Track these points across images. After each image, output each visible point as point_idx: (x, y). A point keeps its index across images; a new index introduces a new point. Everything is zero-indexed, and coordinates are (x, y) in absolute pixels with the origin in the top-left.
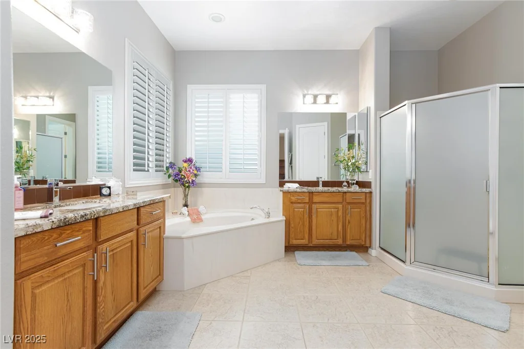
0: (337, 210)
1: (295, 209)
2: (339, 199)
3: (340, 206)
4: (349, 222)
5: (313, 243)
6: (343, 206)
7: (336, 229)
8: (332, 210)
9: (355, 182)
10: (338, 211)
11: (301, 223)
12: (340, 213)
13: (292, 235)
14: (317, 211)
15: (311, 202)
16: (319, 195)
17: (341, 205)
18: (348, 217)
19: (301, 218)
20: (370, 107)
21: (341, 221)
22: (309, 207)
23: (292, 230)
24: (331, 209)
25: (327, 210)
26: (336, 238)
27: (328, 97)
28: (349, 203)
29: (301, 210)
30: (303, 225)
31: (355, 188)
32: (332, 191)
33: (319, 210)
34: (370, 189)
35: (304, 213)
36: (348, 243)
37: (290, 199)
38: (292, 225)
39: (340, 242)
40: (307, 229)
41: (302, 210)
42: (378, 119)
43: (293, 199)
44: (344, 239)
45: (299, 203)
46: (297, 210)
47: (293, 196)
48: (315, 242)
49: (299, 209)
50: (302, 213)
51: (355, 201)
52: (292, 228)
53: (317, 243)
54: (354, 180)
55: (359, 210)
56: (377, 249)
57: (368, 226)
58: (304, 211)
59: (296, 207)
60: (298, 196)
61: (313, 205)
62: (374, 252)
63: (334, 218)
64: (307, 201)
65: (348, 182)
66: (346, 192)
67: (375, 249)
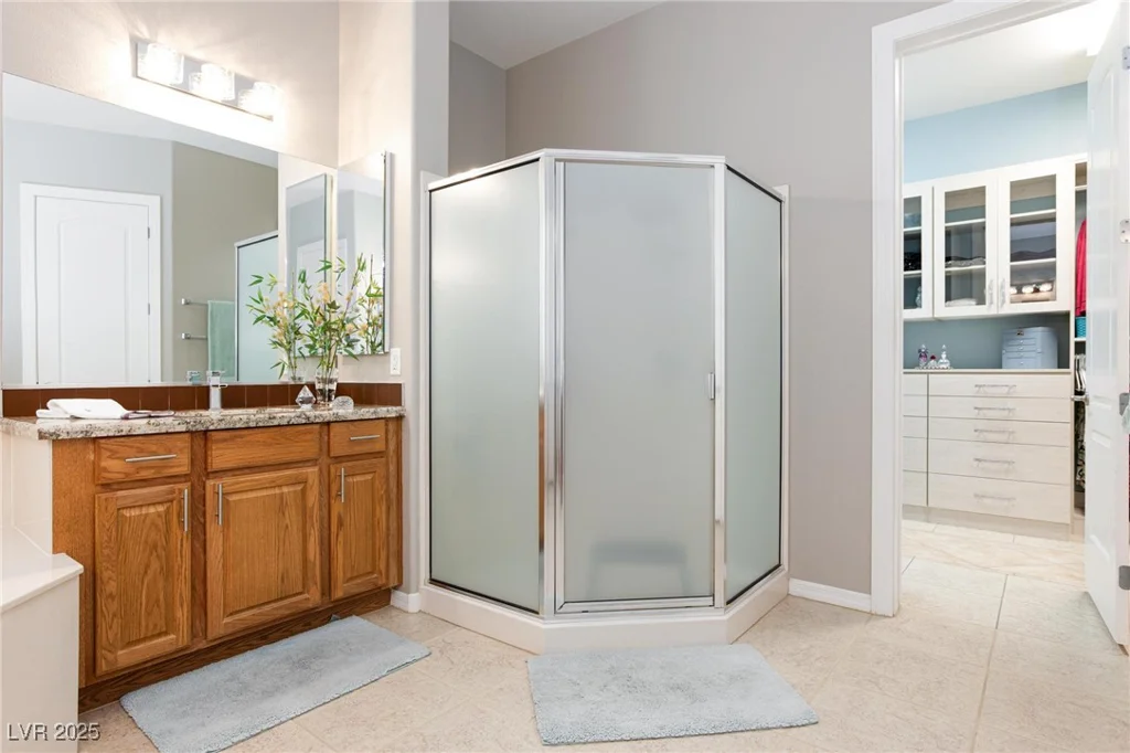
0: (299, 488)
1: (127, 513)
2: (307, 446)
3: (311, 472)
4: (341, 524)
5: (210, 637)
6: (320, 470)
7: (298, 557)
8: (285, 490)
9: (334, 387)
10: (304, 491)
11: (155, 565)
12: (313, 498)
13: (108, 632)
14: (226, 503)
15: (202, 470)
16: (232, 439)
17: (316, 469)
18: (337, 508)
19: (155, 547)
20: (392, 156)
21: (317, 526)
22: (192, 494)
23: (107, 608)
24: (280, 486)
25: (264, 493)
26: (300, 590)
27: (243, 84)
28: (339, 459)
29: (152, 510)
30: (168, 572)
31: (344, 408)
32: (285, 422)
33: (233, 498)
34: (398, 408)
35: (168, 523)
36: (339, 594)
37: (96, 469)
38: (112, 587)
39: (313, 597)
40: (183, 589)
41: (161, 509)
42: (424, 197)
43: (114, 467)
44: (327, 586)
45: (145, 482)
46: (135, 512)
47: (113, 455)
48: (221, 624)
49: (144, 508)
50: (160, 522)
51: (358, 449)
52: (111, 596)
53: (230, 631)
54: (331, 381)
55: (369, 477)
56: (422, 586)
57: (393, 525)
58: (167, 512)
59: (128, 502)
60: (141, 451)
61: (210, 483)
62: (415, 599)
63: (292, 517)
64: (185, 469)
65: (312, 387)
66: (328, 423)
67: (417, 590)
